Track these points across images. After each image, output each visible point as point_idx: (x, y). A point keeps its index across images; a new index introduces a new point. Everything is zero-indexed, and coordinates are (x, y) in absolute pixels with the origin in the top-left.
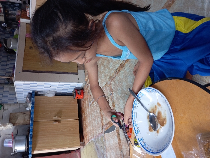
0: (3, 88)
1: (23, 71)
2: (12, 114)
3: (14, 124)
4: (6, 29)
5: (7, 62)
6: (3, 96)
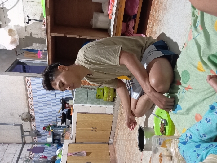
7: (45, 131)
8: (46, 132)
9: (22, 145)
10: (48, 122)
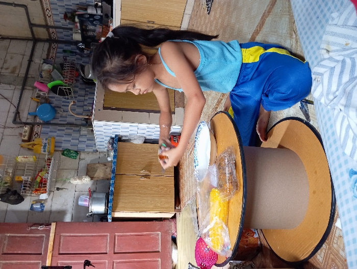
0: (79, 131)
2: (90, 165)
3: (92, 178)
4: (84, 52)
5: (84, 96)
6: (79, 141)
7: (68, 21)
8: (69, 23)
9: (32, 42)
10: (71, 6)
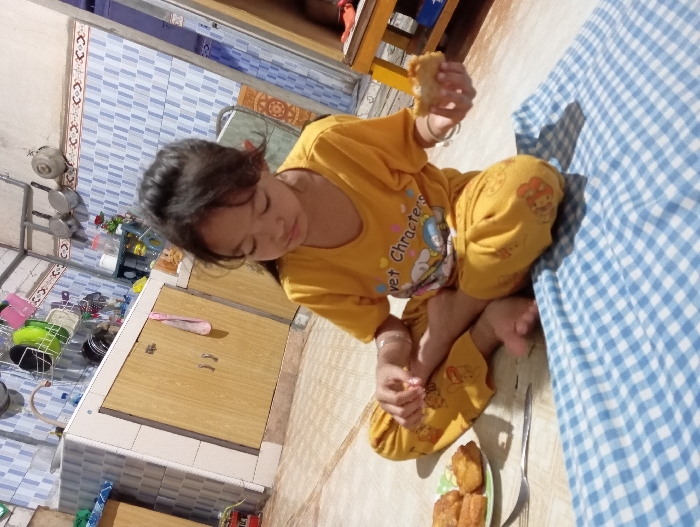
0: (34, 455)
1: (102, 410)
6: (24, 480)
8: (102, 235)
9: (16, 254)
10: (115, 204)
